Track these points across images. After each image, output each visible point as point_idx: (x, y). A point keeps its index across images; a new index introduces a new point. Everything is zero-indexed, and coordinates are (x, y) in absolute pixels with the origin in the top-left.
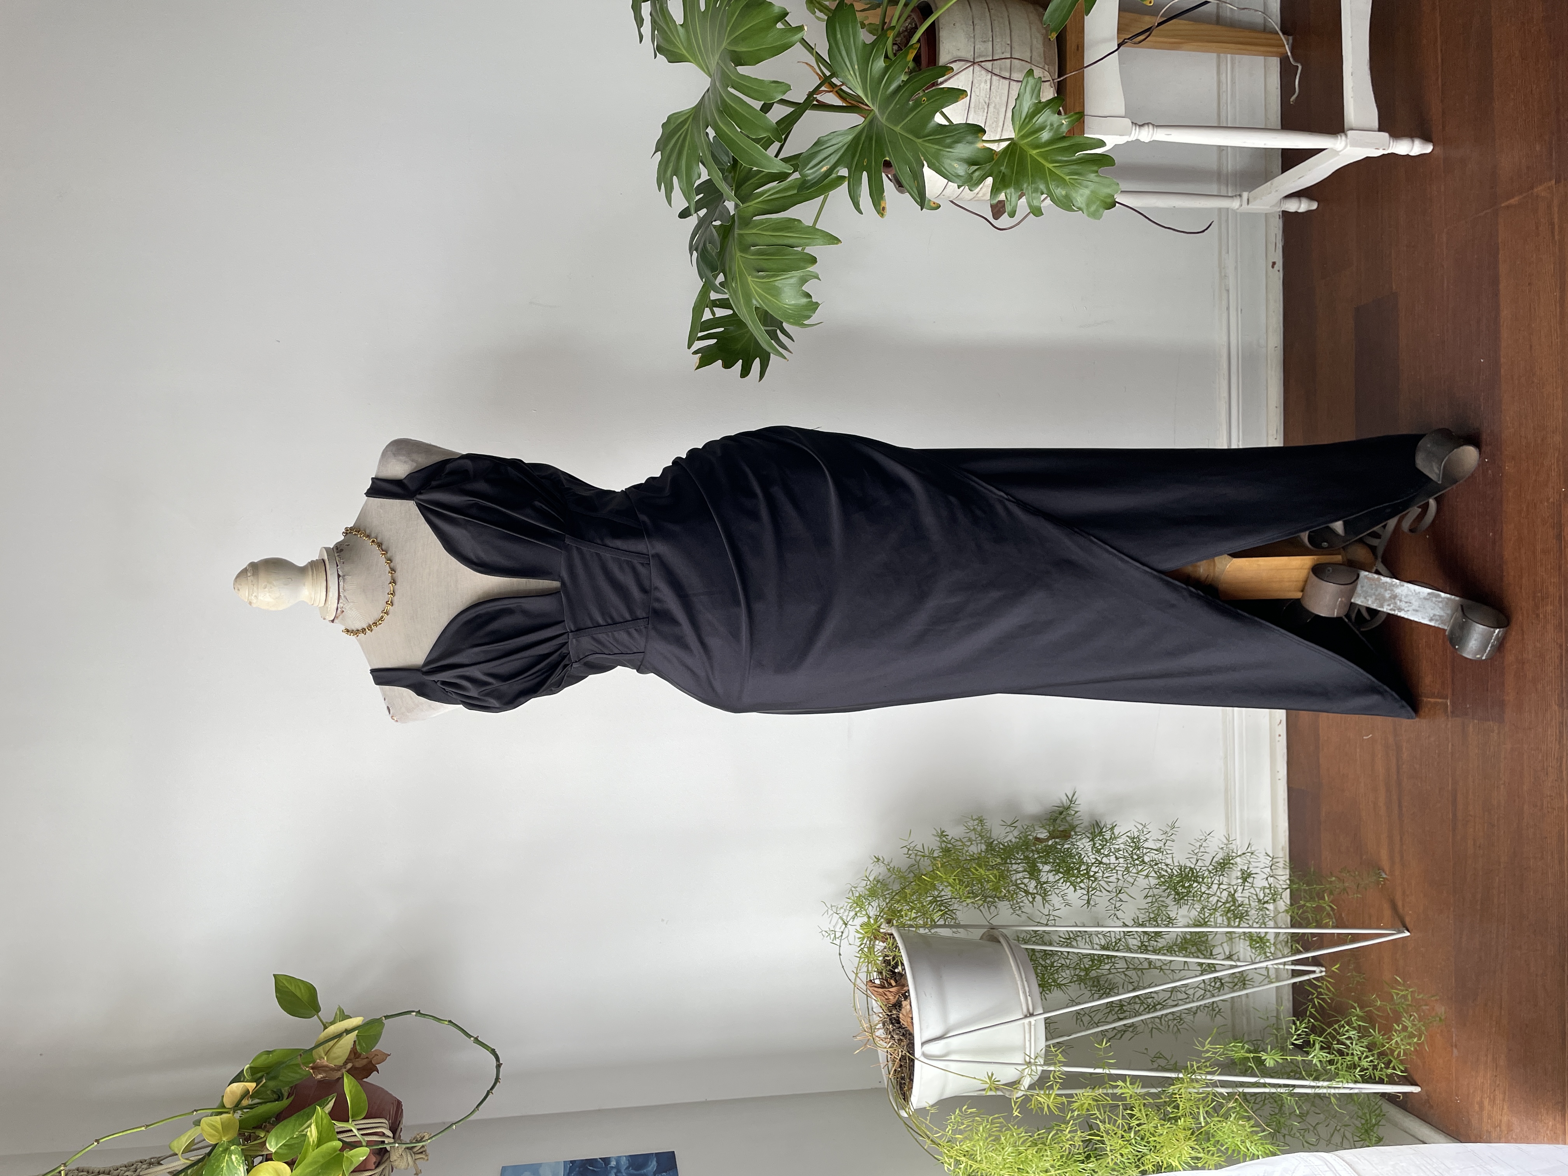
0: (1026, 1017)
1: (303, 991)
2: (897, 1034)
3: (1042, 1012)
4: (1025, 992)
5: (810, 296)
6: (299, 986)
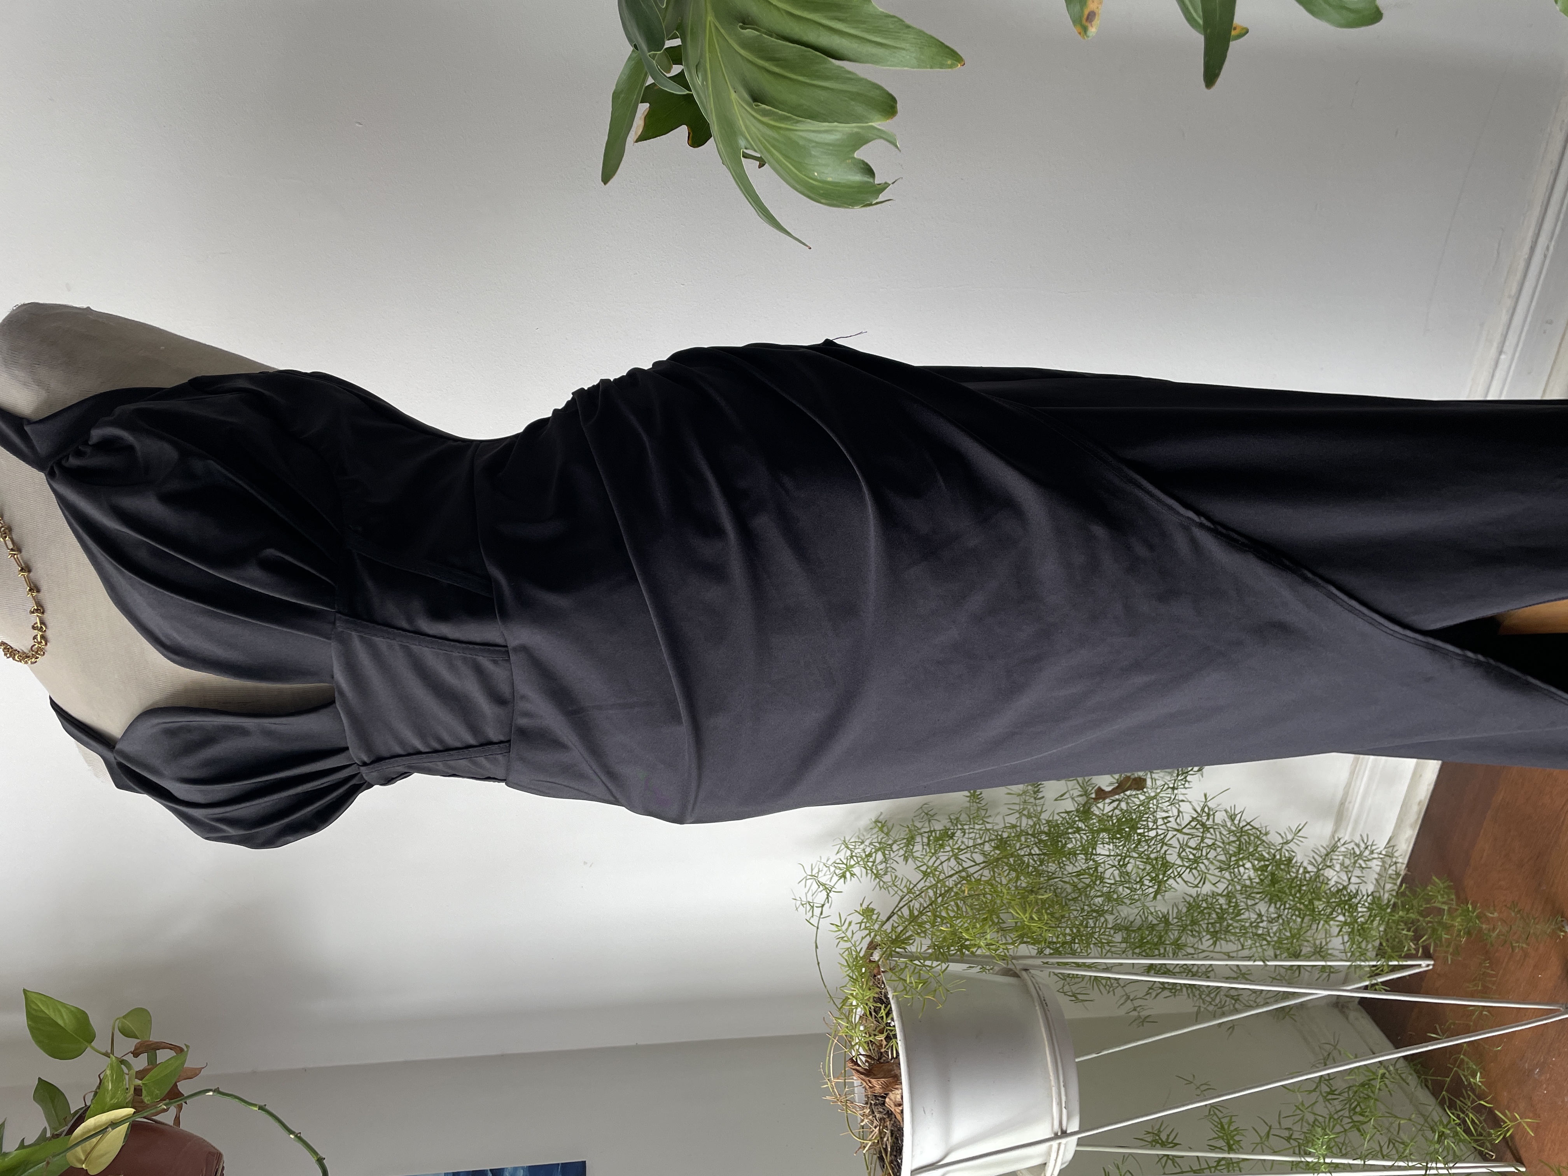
0: (1058, 1137)
1: (65, 1017)
2: (880, 1112)
3: (1077, 1131)
4: (1060, 1104)
5: (870, 172)
6: (60, 1011)
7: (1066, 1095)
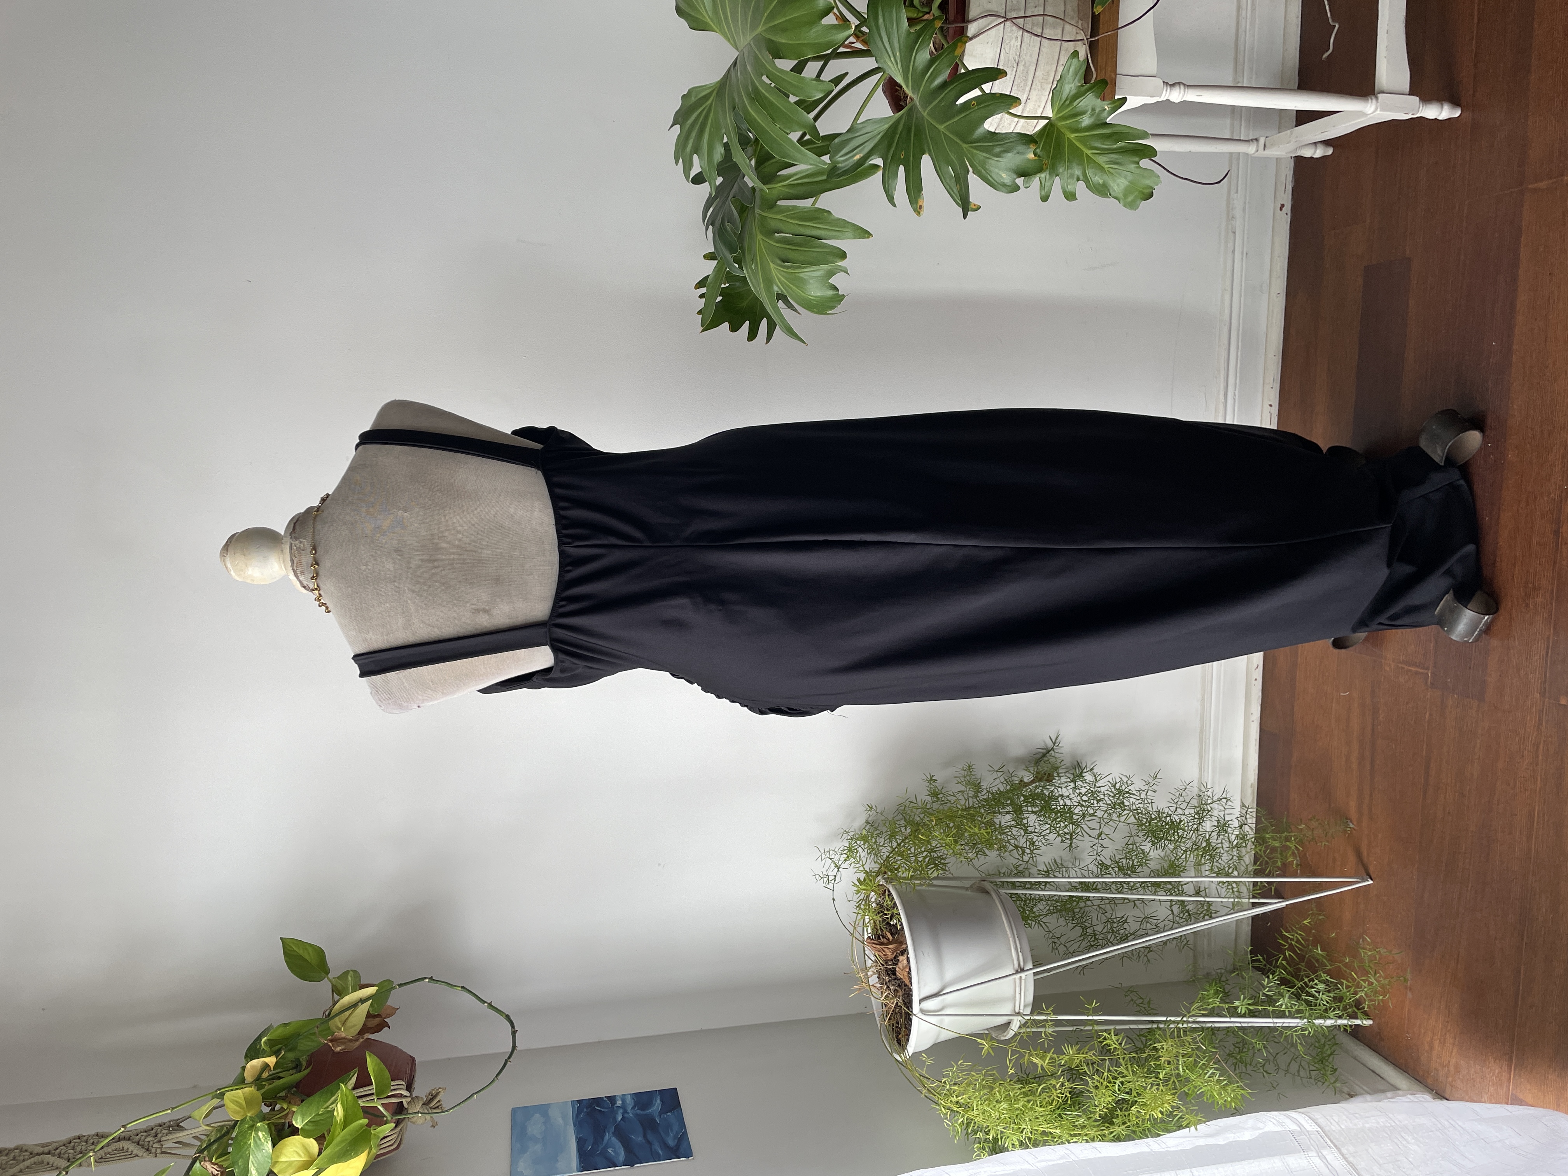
0: (1017, 972)
1: (312, 954)
2: (893, 985)
3: (1031, 967)
4: (1016, 949)
5: (836, 289)
6: (307, 949)
7: (1020, 943)
